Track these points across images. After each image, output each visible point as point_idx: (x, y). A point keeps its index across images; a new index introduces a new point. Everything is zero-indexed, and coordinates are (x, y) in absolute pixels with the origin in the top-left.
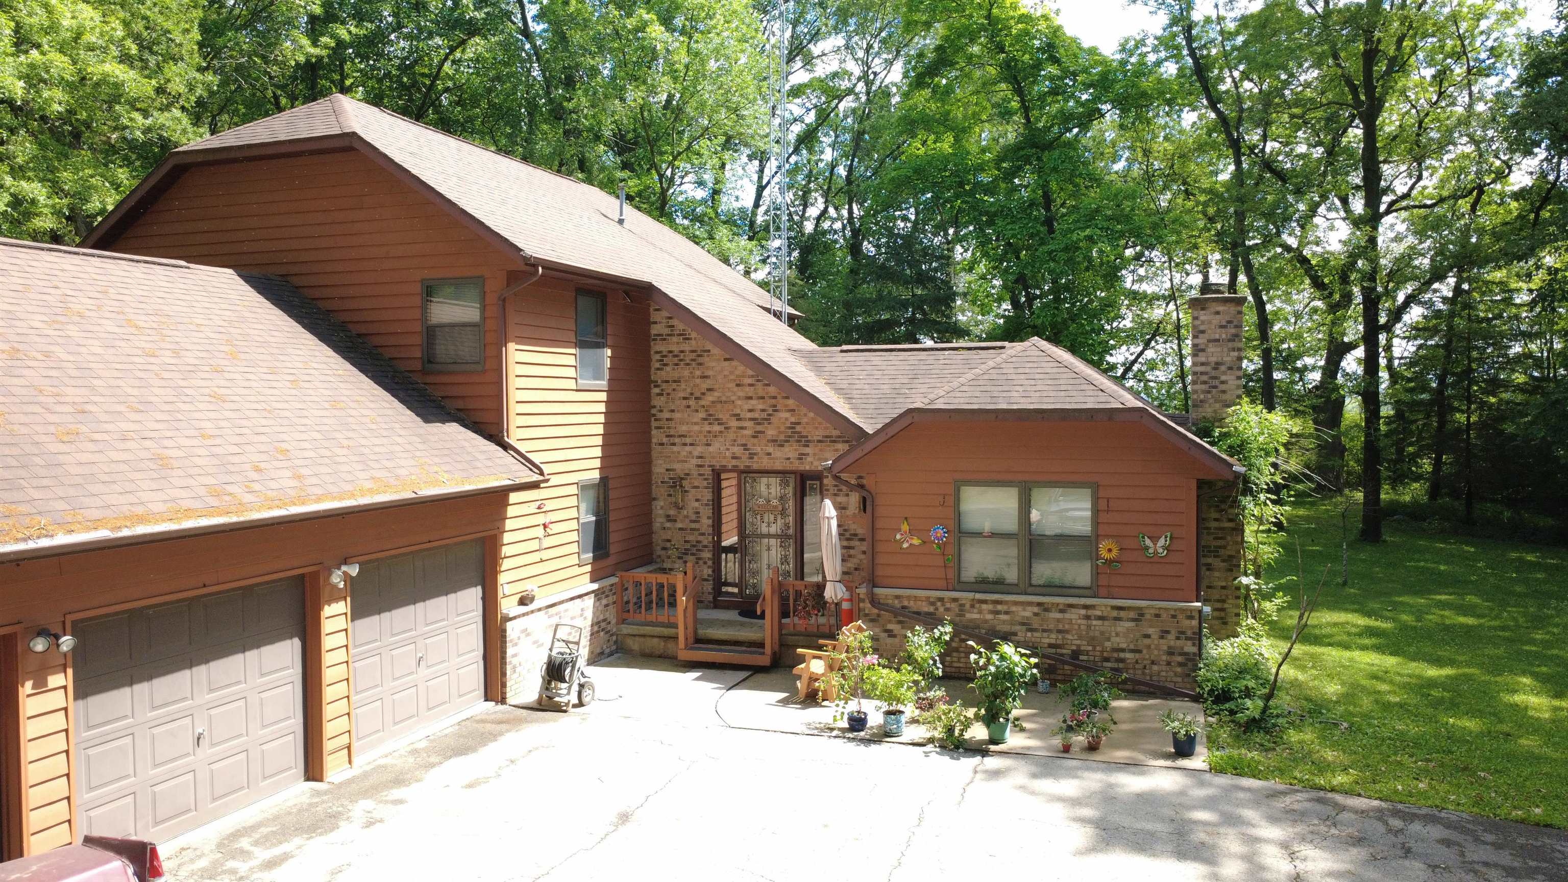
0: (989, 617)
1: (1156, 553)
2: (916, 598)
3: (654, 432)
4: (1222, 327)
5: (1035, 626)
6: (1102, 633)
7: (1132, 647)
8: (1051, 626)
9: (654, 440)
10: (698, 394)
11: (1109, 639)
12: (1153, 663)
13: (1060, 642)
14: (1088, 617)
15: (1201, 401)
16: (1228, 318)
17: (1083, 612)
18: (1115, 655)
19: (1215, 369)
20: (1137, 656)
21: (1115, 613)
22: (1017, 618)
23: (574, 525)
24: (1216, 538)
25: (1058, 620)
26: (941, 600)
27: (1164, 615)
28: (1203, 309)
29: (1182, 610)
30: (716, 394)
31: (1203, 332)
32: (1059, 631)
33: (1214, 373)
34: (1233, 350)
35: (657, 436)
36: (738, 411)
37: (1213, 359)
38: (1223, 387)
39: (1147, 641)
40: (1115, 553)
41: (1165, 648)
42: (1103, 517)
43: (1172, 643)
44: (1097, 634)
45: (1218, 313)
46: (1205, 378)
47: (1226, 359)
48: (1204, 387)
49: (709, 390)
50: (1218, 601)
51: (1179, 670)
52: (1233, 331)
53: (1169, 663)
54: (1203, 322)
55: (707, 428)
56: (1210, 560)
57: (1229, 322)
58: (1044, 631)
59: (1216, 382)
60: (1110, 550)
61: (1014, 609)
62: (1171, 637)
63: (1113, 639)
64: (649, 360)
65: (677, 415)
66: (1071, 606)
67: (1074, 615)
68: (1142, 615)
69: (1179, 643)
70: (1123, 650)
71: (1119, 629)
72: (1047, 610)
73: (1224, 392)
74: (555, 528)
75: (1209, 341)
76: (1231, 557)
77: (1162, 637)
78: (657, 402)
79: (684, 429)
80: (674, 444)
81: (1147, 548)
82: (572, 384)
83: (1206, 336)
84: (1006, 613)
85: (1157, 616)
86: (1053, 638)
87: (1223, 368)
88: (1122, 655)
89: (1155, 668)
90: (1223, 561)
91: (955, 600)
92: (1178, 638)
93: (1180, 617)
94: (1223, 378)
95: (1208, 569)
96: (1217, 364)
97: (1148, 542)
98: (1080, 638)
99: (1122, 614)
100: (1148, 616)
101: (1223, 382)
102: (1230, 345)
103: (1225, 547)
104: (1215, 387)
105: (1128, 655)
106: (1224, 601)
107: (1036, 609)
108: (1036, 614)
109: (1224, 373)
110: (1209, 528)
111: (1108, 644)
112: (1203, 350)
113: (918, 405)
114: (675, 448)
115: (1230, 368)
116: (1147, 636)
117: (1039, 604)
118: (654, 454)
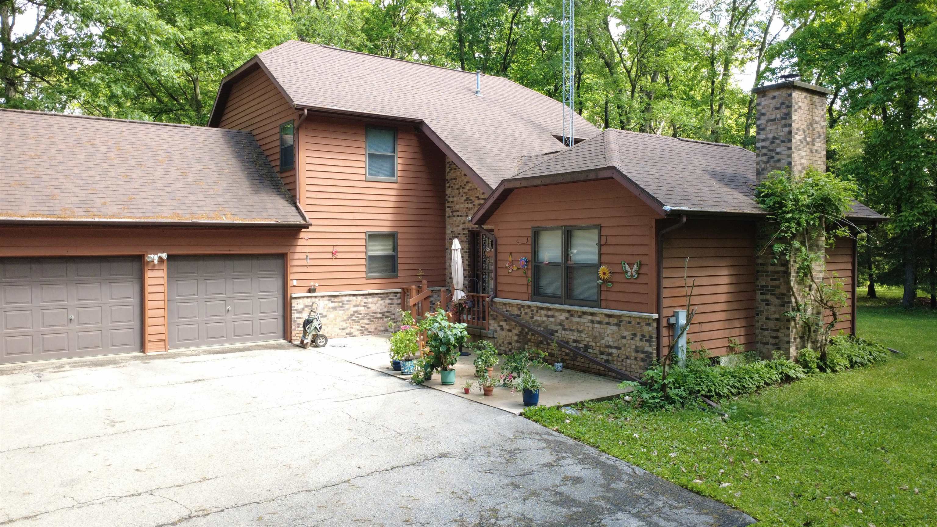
0: (545, 319)
1: (631, 276)
2: (512, 305)
3: (447, 210)
4: (777, 108)
5: (567, 327)
6: (600, 334)
7: (616, 345)
8: (574, 327)
9: (447, 215)
10: (463, 186)
11: (603, 339)
12: (627, 357)
13: (578, 339)
14: (592, 322)
15: (763, 170)
16: (781, 101)
17: (590, 318)
18: (607, 350)
19: (772, 143)
20: (619, 351)
21: (606, 320)
22: (558, 321)
23: (363, 255)
24: (772, 280)
25: (578, 323)
26: (523, 306)
27: (633, 322)
28: (763, 96)
29: (644, 319)
30: (470, 185)
31: (764, 114)
32: (579, 331)
33: (771, 147)
34: (785, 126)
35: (448, 212)
36: (478, 194)
37: (771, 136)
38: (777, 157)
39: (624, 341)
40: (608, 275)
41: (634, 347)
42: (604, 250)
43: (638, 343)
44: (597, 334)
45: (774, 98)
46: (764, 151)
47: (781, 134)
48: (764, 158)
49: (467, 182)
50: (774, 330)
51: (642, 364)
52: (785, 111)
53: (636, 359)
54: (764, 107)
55: (466, 206)
56: (768, 297)
57: (782, 104)
58: (571, 330)
59: (773, 154)
60: (604, 273)
61: (557, 314)
62: (637, 339)
63: (606, 338)
65: (455, 199)
66: (584, 313)
67: (586, 319)
68: (621, 321)
69: (642, 344)
70: (611, 347)
71: (609, 331)
72: (572, 315)
73: (778, 161)
75: (768, 121)
76: (783, 295)
77: (632, 339)
78: (448, 191)
79: (458, 206)
80: (454, 216)
81: (627, 272)
82: (363, 178)
83: (766, 117)
84: (553, 317)
85: (630, 322)
86: (573, 336)
87: (778, 142)
88: (611, 350)
89: (628, 361)
90: (777, 298)
91: (529, 307)
92: (641, 340)
93: (643, 324)
94: (778, 150)
95: (767, 305)
96: (774, 139)
97: (627, 267)
98: (588, 337)
99: (611, 320)
100: (624, 323)
101: (778, 153)
102: (783, 122)
103: (778, 287)
104: (772, 158)
105: (614, 351)
106: (778, 331)
107: (567, 315)
108: (567, 318)
109: (779, 146)
110: (768, 272)
111: (603, 342)
112: (764, 129)
113: (507, 177)
114: (455, 219)
115: (783, 141)
116: (624, 337)
117: (569, 311)
118: (447, 223)
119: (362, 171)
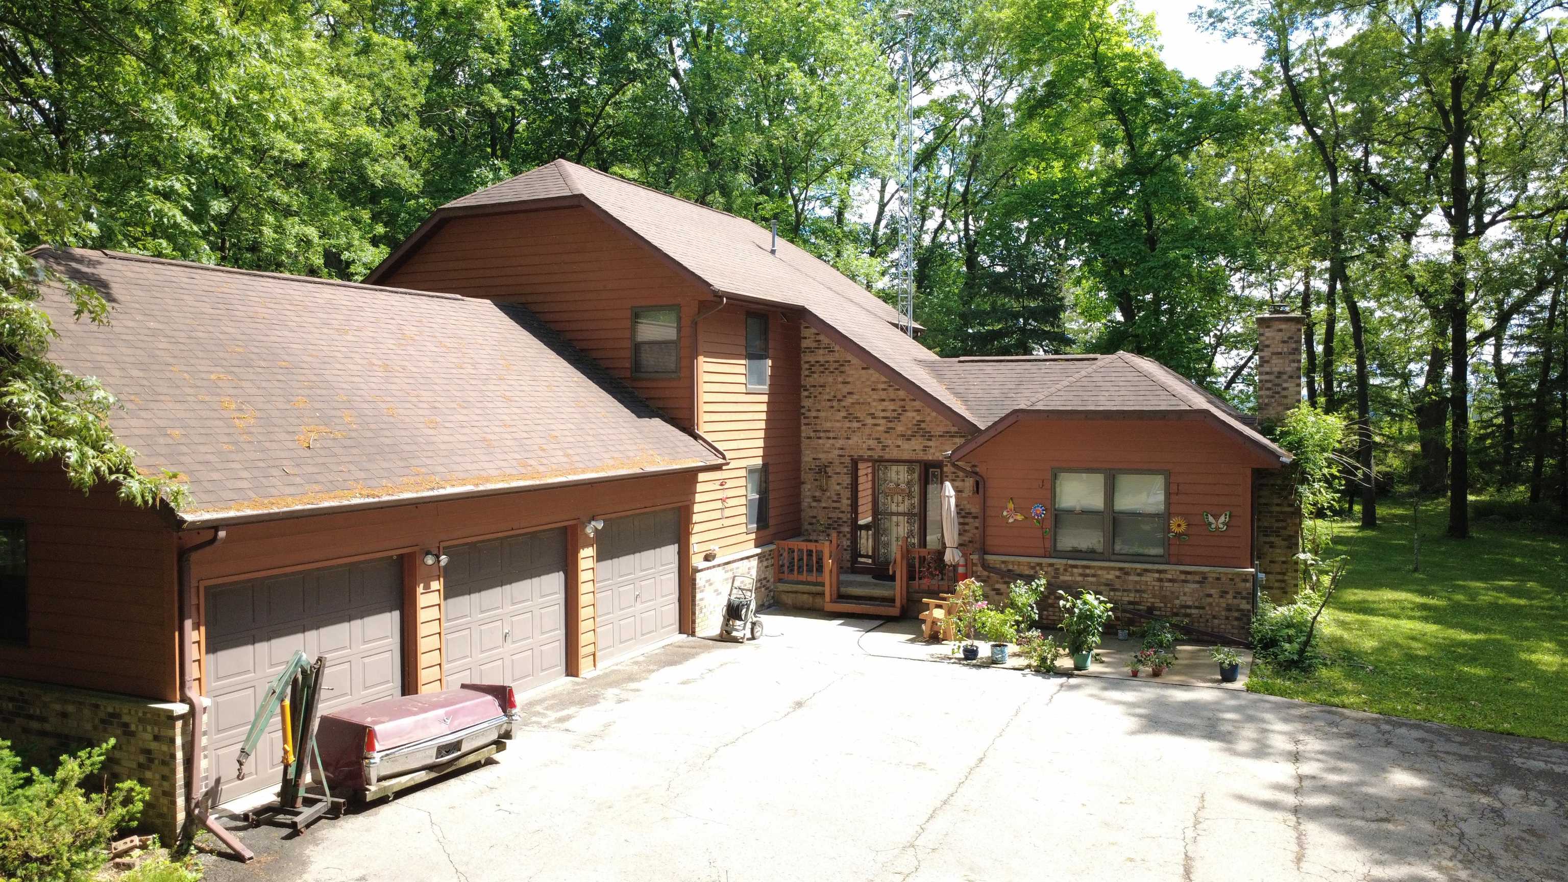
0: (1079, 579)
1: (1217, 528)
2: (1019, 564)
3: (803, 428)
4: (1284, 342)
5: (1118, 586)
6: (1172, 593)
7: (1196, 604)
8: (1131, 587)
9: (803, 435)
10: (840, 397)
11: (1178, 598)
12: (1214, 617)
13: (1137, 600)
14: (1160, 580)
15: (1266, 405)
16: (1288, 335)
17: (1157, 575)
18: (1183, 611)
19: (1278, 377)
20: (1201, 611)
21: (1183, 577)
22: (1103, 580)
23: (743, 501)
24: (1277, 521)
25: (1136, 582)
26: (1040, 565)
27: (1223, 579)
28: (1268, 327)
29: (1239, 574)
30: (855, 397)
31: (1268, 346)
32: (1137, 591)
33: (1277, 381)
34: (1294, 361)
35: (805, 431)
36: (873, 411)
37: (1276, 369)
38: (1284, 393)
39: (1210, 600)
40: (1183, 529)
41: (1224, 605)
42: (1174, 498)
43: (1230, 602)
44: (1168, 593)
45: (1280, 330)
46: (1269, 385)
47: (1288, 369)
48: (1268, 393)
49: (849, 393)
50: (1279, 573)
51: (1236, 623)
52: (1294, 346)
53: (1227, 618)
54: (1268, 338)
55: (848, 425)
56: (1272, 539)
57: (1290, 338)
58: (1124, 590)
59: (1279, 389)
60: (1179, 525)
61: (1100, 572)
62: (1229, 596)
63: (1182, 598)
64: (800, 369)
65: (822, 414)
66: (1146, 570)
67: (1149, 578)
68: (1205, 578)
69: (1236, 601)
70: (1189, 607)
71: (1186, 590)
72: (1127, 574)
73: (1286, 397)
74: (731, 502)
75: (1273, 354)
76: (1290, 536)
77: (1222, 597)
78: (806, 403)
79: (828, 425)
80: (820, 438)
81: (1210, 524)
82: (742, 389)
83: (1270, 350)
84: (1094, 576)
85: (1218, 579)
86: (1131, 597)
87: (1285, 377)
88: (1188, 611)
89: (1216, 621)
90: (1284, 540)
91: (1051, 565)
92: (1235, 597)
93: (1237, 580)
94: (1285, 385)
95: (1271, 547)
96: (1279, 373)
97: (1211, 519)
98: (1154, 596)
99: (1189, 577)
100: (1210, 579)
101: (1284, 389)
102: (1291, 357)
103: (1285, 528)
104: (1278, 393)
105: (1193, 611)
106: (1284, 574)
107: (1117, 573)
108: (1118, 577)
109: (1286, 381)
110: (1271, 512)
111: (1177, 602)
112: (1268, 362)
113: (1023, 406)
114: (821, 441)
115: (1291, 377)
116: (1210, 596)
117: (1121, 569)
118: (803, 447)
119: (742, 379)
